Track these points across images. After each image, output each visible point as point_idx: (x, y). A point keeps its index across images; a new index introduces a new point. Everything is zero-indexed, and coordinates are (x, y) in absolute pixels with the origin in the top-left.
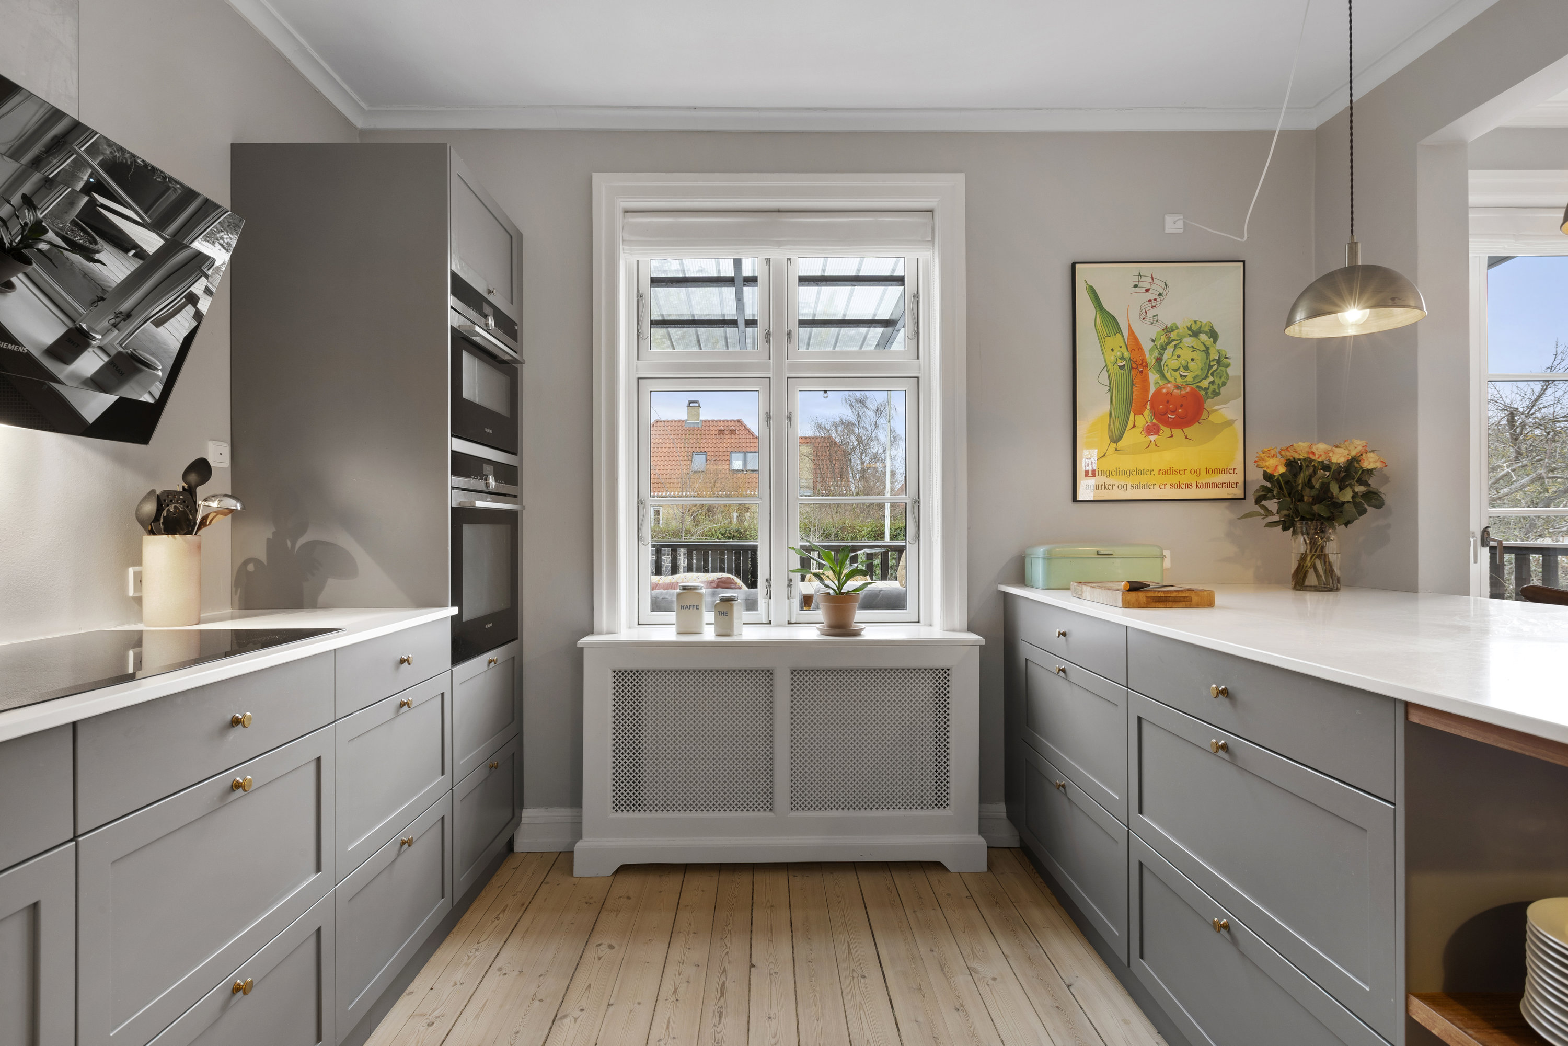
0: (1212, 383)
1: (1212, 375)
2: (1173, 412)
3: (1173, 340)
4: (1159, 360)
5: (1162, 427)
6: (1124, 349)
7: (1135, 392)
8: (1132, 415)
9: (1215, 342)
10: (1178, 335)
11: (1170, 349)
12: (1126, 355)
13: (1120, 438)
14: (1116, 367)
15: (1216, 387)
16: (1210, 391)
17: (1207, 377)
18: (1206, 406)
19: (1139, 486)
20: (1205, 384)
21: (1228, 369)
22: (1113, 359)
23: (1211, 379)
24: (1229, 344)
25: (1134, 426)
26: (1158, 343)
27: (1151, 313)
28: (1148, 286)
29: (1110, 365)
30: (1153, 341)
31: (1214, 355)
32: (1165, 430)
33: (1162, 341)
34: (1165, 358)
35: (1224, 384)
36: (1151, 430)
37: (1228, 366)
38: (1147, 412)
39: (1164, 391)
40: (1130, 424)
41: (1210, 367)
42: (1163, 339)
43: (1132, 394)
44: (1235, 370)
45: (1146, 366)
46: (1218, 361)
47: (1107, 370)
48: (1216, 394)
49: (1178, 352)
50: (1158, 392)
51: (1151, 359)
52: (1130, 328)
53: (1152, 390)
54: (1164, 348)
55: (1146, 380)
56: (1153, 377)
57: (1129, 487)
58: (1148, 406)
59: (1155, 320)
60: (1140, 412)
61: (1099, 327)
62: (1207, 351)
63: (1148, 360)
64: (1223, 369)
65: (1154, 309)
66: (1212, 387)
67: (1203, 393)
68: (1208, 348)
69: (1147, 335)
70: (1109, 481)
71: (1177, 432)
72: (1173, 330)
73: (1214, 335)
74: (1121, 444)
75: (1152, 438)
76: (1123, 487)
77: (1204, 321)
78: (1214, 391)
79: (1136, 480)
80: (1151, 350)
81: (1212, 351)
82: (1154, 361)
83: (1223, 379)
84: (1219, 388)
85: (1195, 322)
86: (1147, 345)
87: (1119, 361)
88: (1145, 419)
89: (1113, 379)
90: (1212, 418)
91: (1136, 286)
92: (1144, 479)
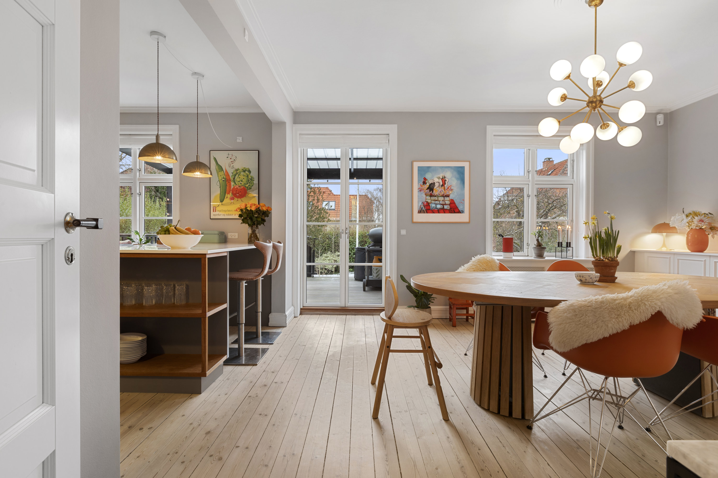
2: (238, 194)
3: (238, 173)
4: (234, 179)
6: (224, 176)
7: (227, 188)
8: (226, 194)
9: (250, 174)
10: (239, 171)
11: (237, 176)
13: (223, 201)
14: (222, 181)
15: (250, 186)
17: (248, 184)
18: (247, 192)
19: (228, 215)
20: (247, 186)
21: (254, 182)
22: (221, 178)
24: (254, 174)
25: (227, 197)
27: (232, 165)
28: (231, 157)
29: (220, 180)
30: (232, 173)
31: (250, 177)
32: (236, 199)
33: (235, 173)
34: (236, 178)
35: (253, 186)
36: (232, 199)
37: (254, 180)
38: (231, 194)
39: (236, 187)
41: (249, 181)
43: (226, 188)
44: (256, 182)
46: (251, 179)
47: (219, 182)
48: (250, 188)
49: (240, 176)
50: (234, 188)
51: (232, 179)
52: (226, 169)
53: (232, 187)
54: (235, 175)
55: (230, 184)
56: (232, 183)
57: (225, 215)
58: (231, 192)
59: (233, 167)
60: (229, 194)
61: (217, 169)
63: (231, 179)
64: (252, 181)
67: (247, 188)
69: (230, 172)
70: (220, 213)
71: (239, 199)
72: (238, 170)
73: (250, 172)
74: (223, 203)
75: (232, 201)
76: (224, 215)
77: (247, 168)
79: (227, 213)
80: (232, 176)
81: (249, 176)
83: (252, 184)
85: (244, 168)
86: (231, 175)
87: (223, 179)
88: (229, 196)
89: (221, 184)
90: (249, 195)
91: (227, 157)
92: (230, 213)
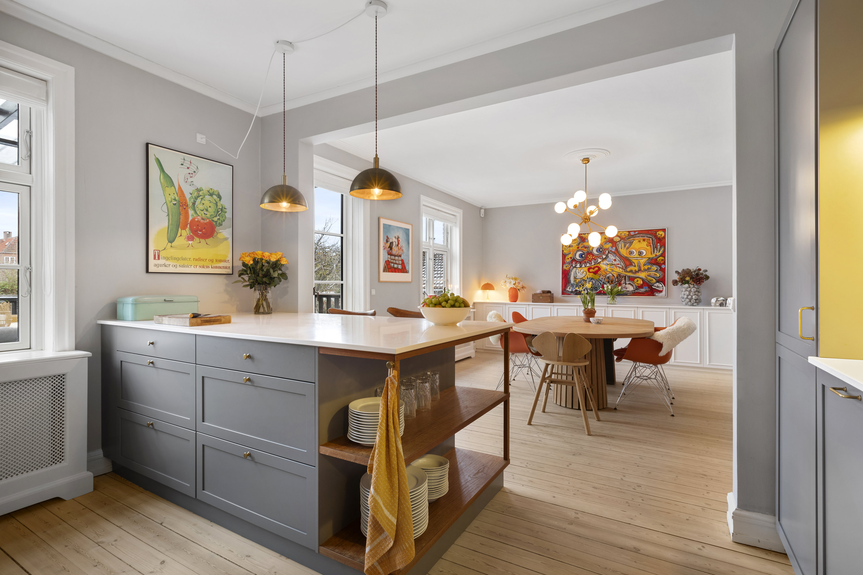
0: (219, 219)
1: (219, 215)
2: (200, 231)
3: (201, 196)
4: (194, 204)
5: (195, 237)
6: (176, 195)
7: (181, 218)
8: (180, 229)
9: (220, 200)
10: (203, 193)
11: (199, 200)
12: (177, 198)
13: (173, 241)
14: (171, 204)
15: (220, 221)
16: (218, 223)
17: (216, 216)
18: (216, 230)
19: (183, 266)
20: (215, 219)
21: (226, 214)
22: (170, 199)
23: (218, 217)
24: (226, 202)
25: (181, 235)
26: (194, 196)
27: (190, 180)
28: (188, 166)
29: (168, 202)
30: (191, 194)
31: (220, 207)
32: (197, 239)
34: (197, 204)
35: (224, 220)
36: (190, 238)
37: (226, 212)
38: (188, 229)
39: (196, 220)
40: (179, 234)
41: (218, 212)
42: (196, 194)
44: (229, 215)
45: (187, 206)
46: (222, 210)
47: (167, 205)
48: (221, 225)
49: (203, 202)
50: (193, 220)
52: (179, 185)
53: (190, 218)
54: (196, 198)
55: (187, 213)
56: (191, 212)
57: (178, 266)
58: (188, 226)
59: (192, 184)
60: (184, 228)
61: (162, 181)
62: (216, 204)
63: (189, 203)
64: (224, 213)
65: (191, 178)
66: (219, 221)
67: (214, 223)
68: (217, 203)
69: (187, 190)
70: (167, 263)
71: (202, 241)
72: (201, 191)
73: (219, 197)
74: (173, 244)
75: (190, 242)
76: (175, 266)
77: (215, 189)
78: (220, 223)
79: (182, 262)
80: (190, 198)
82: (191, 204)
83: (223, 218)
84: (222, 222)
85: (211, 189)
86: (188, 196)
87: (173, 201)
88: (186, 232)
89: (170, 210)
90: (219, 236)
91: (182, 164)
92: (186, 263)
